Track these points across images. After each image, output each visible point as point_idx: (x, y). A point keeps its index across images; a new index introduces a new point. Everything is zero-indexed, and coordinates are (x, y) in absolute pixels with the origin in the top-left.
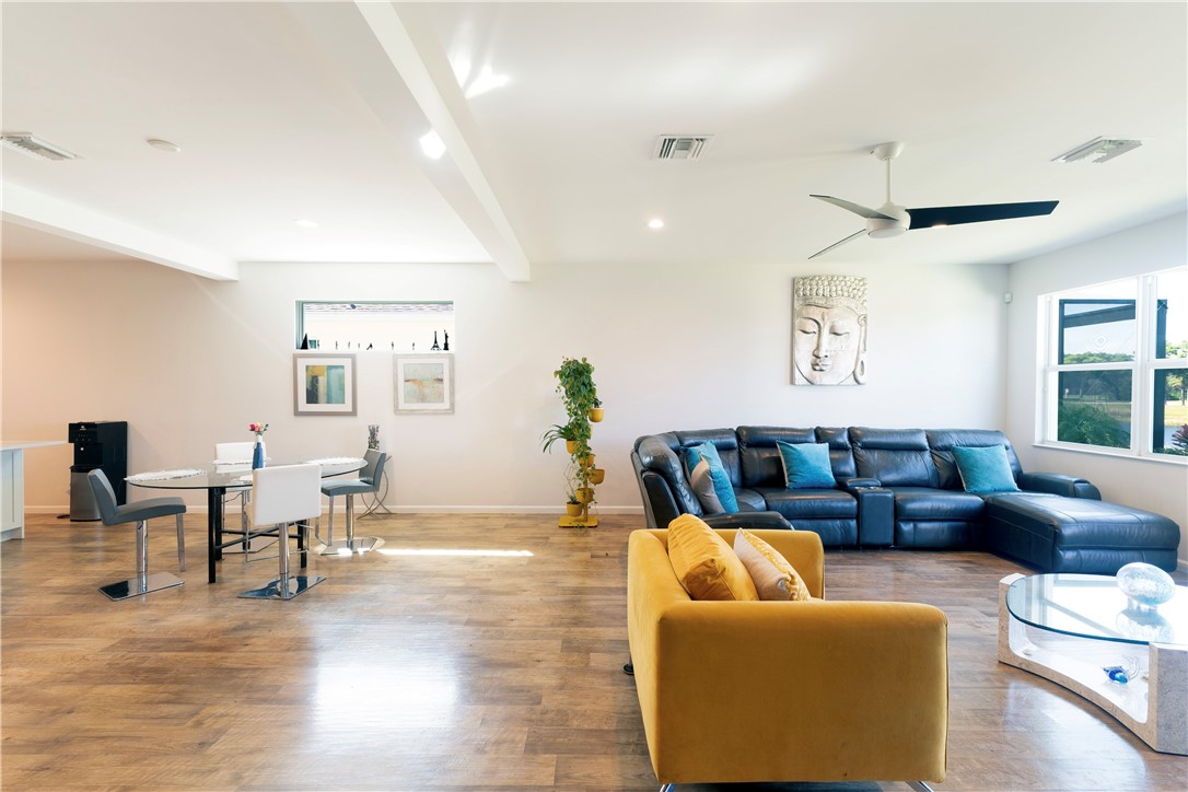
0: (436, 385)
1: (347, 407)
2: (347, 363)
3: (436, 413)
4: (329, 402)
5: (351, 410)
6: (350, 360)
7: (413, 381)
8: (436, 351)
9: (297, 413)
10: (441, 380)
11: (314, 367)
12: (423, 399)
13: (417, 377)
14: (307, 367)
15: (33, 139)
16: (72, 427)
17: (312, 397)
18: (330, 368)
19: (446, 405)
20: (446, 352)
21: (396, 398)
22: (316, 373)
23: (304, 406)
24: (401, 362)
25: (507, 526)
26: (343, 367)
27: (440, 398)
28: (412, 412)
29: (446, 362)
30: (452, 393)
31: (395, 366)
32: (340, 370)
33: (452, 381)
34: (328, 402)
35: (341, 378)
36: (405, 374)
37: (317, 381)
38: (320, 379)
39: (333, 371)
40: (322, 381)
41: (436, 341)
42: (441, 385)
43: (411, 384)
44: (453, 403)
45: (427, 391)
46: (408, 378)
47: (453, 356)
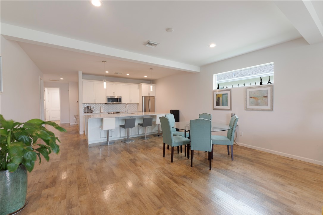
0: (264, 99)
1: (228, 107)
2: (228, 92)
3: (263, 110)
4: (223, 105)
5: (229, 108)
6: (229, 91)
7: (253, 97)
9: (214, 109)
10: (267, 97)
11: (218, 94)
12: (257, 104)
13: (255, 96)
14: (217, 95)
15: (150, 42)
16: (171, 111)
18: (223, 94)
19: (269, 107)
21: (246, 104)
22: (219, 96)
23: (216, 107)
24: (248, 91)
25: (305, 169)
26: (227, 94)
27: (266, 104)
28: (253, 110)
29: (269, 89)
30: (272, 102)
31: (246, 92)
32: (226, 95)
33: (272, 97)
35: (227, 97)
36: (250, 95)
38: (220, 98)
39: (224, 95)
40: (221, 99)
41: (269, 81)
42: (266, 99)
43: (252, 99)
44: (272, 106)
45: (259, 101)
46: (251, 97)
47: (272, 87)
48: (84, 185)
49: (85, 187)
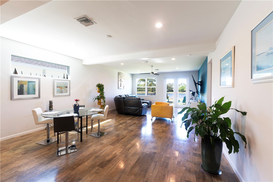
0: (66, 88)
3: (65, 96)
5: (38, 97)
6: (38, 80)
7: (59, 87)
8: (65, 79)
9: (13, 99)
10: (67, 87)
11: (21, 81)
12: (62, 92)
14: (18, 81)
17: (21, 92)
18: (29, 82)
20: (67, 79)
21: (54, 93)
22: (23, 83)
23: (16, 95)
24: (56, 82)
26: (35, 82)
27: (66, 92)
28: (59, 96)
29: (68, 82)
30: (70, 91)
31: (54, 82)
32: (33, 83)
33: (70, 87)
34: (28, 94)
35: (34, 86)
37: (23, 87)
38: (25, 86)
39: (30, 83)
41: (64, 77)
42: (67, 88)
43: (58, 88)
44: (70, 93)
45: (63, 90)
46: (58, 86)
47: (70, 81)
48: (163, 165)
49: (163, 162)
